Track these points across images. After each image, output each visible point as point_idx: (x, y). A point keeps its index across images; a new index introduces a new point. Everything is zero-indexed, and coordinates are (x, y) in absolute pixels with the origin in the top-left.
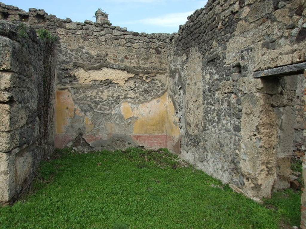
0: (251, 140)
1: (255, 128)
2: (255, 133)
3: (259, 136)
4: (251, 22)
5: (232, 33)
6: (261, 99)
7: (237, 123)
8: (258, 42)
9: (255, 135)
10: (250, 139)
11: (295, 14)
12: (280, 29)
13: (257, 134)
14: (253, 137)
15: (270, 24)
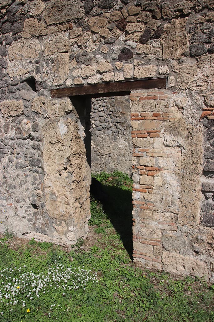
0: (60, 175)
1: (66, 160)
2: (66, 166)
3: (70, 169)
4: (50, 25)
5: (17, 33)
6: (70, 124)
7: (36, 156)
8: (64, 52)
9: (66, 169)
10: (58, 174)
11: (115, 28)
12: (95, 42)
13: (69, 168)
14: (64, 171)
15: (81, 33)
